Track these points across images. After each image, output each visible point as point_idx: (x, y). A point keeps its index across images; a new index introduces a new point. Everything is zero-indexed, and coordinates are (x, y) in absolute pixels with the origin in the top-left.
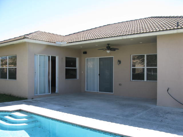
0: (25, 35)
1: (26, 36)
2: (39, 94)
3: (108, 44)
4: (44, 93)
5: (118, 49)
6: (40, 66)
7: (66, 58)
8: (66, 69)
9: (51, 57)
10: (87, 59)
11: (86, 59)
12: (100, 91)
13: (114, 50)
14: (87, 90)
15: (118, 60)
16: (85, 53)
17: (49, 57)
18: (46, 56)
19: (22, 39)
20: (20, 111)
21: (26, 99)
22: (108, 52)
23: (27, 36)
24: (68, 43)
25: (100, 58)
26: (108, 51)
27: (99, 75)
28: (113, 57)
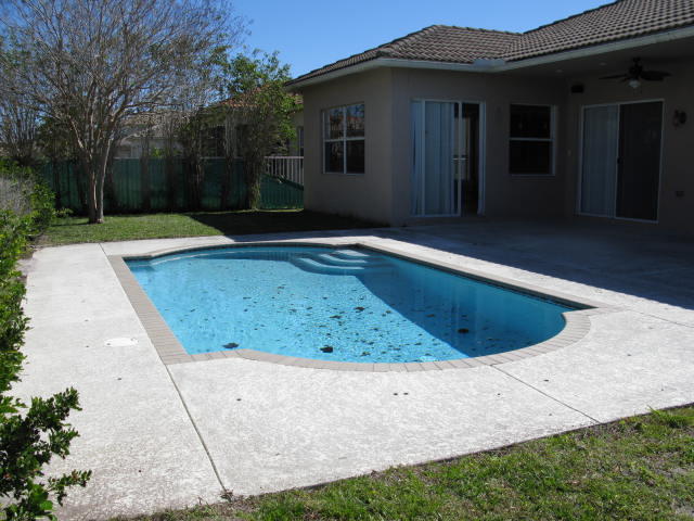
0: (380, 47)
1: (382, 50)
2: (423, 215)
3: (637, 60)
4: (441, 213)
5: (667, 74)
6: (426, 132)
7: (513, 107)
8: (511, 142)
9: (464, 105)
10: (585, 110)
11: (583, 108)
12: (618, 215)
13: (658, 77)
14: (582, 211)
15: (676, 112)
16: (578, 89)
17: (456, 105)
18: (447, 105)
19: (373, 58)
20: (357, 247)
21: (388, 226)
22: (635, 87)
23: (386, 50)
24: (510, 61)
25: (622, 107)
26: (634, 84)
27: (619, 161)
28: (661, 102)
